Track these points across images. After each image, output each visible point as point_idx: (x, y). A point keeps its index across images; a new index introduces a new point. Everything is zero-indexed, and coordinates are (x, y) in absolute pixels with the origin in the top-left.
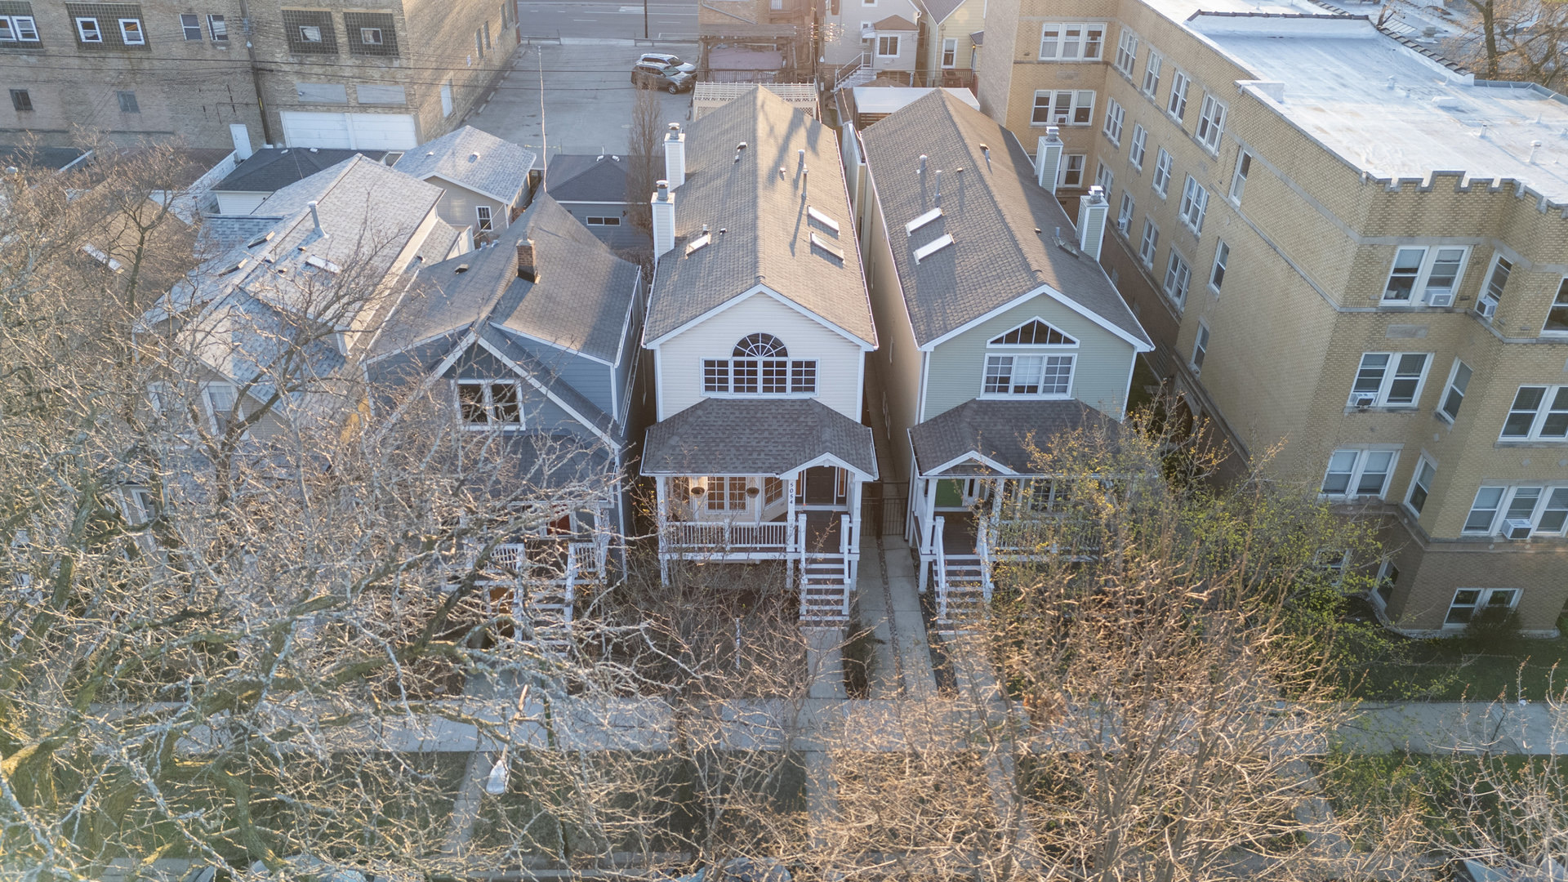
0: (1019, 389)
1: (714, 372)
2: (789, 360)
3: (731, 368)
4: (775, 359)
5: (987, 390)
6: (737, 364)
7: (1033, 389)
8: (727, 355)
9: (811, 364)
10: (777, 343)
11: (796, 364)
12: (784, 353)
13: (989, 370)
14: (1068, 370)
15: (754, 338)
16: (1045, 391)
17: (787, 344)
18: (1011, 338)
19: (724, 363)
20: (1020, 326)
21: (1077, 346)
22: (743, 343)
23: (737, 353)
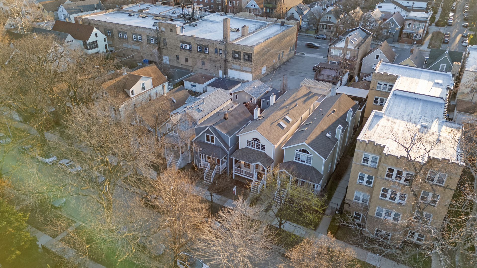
0: (302, 161)
1: (248, 143)
2: (261, 144)
3: (251, 143)
4: (258, 143)
5: (296, 159)
6: (252, 142)
7: (304, 162)
8: (251, 140)
9: (265, 146)
10: (259, 140)
11: (262, 145)
12: (260, 142)
13: (296, 156)
14: (311, 160)
15: (255, 138)
16: (307, 163)
18: (300, 151)
19: (250, 142)
20: (301, 149)
21: (312, 156)
22: (253, 139)
23: (252, 140)
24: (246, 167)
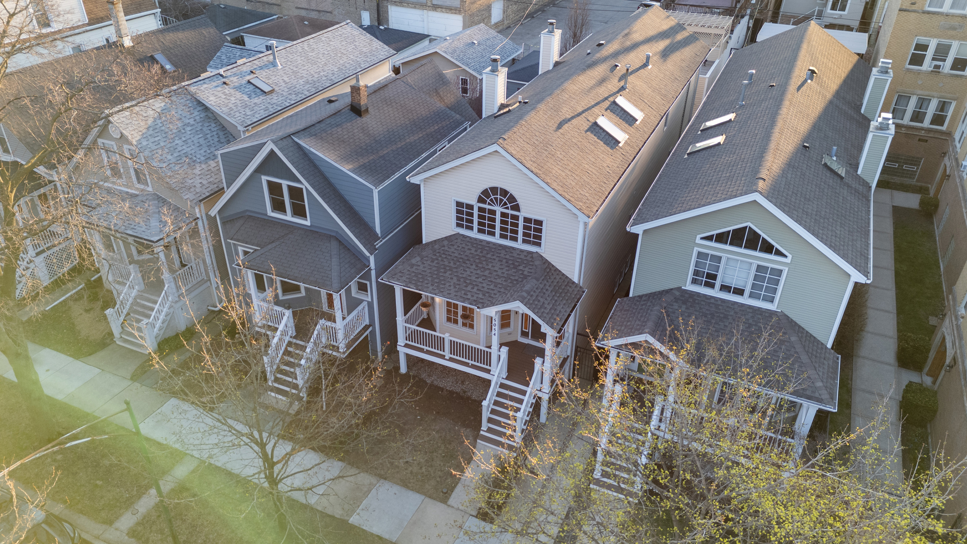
0: (725, 288)
1: (463, 213)
2: (522, 215)
3: (476, 212)
4: (510, 212)
5: (694, 281)
6: (481, 210)
7: (739, 292)
8: (473, 201)
9: (540, 223)
10: (512, 199)
11: (527, 220)
12: (517, 208)
13: (697, 264)
14: (777, 282)
15: (494, 190)
16: (752, 296)
17: (520, 201)
18: (721, 238)
19: (470, 207)
20: (731, 228)
21: (788, 260)
22: (485, 192)
23: (480, 200)
24: (456, 322)
